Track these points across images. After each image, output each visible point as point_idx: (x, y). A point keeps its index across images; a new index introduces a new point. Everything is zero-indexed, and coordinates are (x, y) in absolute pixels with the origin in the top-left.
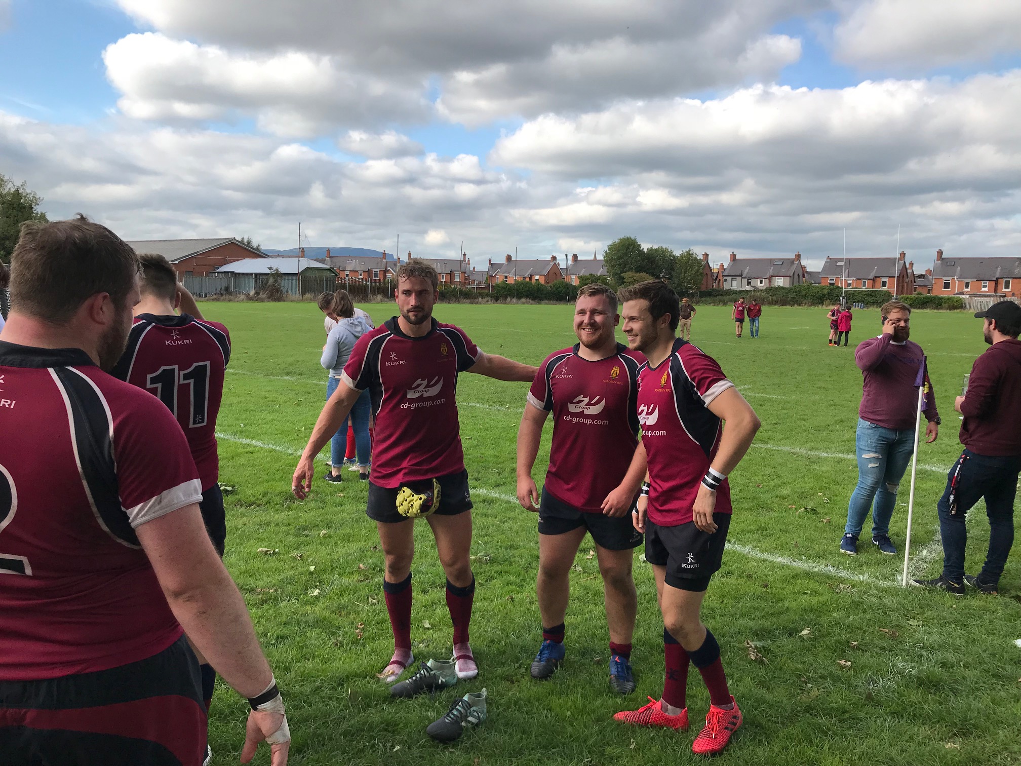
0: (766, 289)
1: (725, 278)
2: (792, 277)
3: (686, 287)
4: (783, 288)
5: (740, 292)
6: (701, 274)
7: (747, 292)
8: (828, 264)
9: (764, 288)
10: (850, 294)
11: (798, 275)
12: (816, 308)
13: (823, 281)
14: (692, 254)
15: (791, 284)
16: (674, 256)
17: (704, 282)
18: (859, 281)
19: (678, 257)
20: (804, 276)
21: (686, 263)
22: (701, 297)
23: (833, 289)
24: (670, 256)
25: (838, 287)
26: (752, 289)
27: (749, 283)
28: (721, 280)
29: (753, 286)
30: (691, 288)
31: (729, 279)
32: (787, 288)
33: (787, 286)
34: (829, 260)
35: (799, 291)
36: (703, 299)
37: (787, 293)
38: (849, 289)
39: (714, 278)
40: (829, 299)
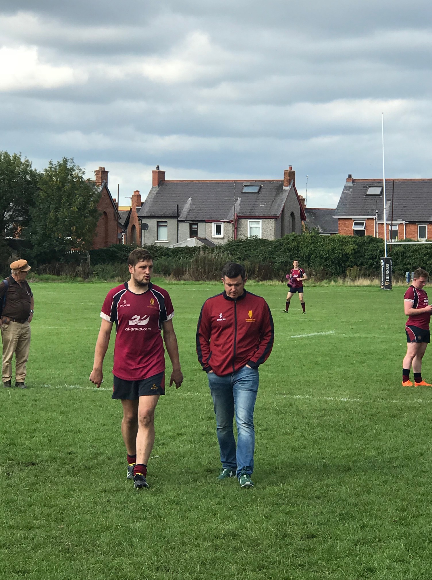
0: (229, 244)
1: (144, 221)
2: (279, 219)
3: (61, 241)
4: (263, 242)
5: (177, 251)
6: (93, 212)
7: (189, 251)
8: (350, 192)
9: (223, 243)
10: (397, 254)
11: (292, 214)
12: (332, 283)
13: (341, 226)
14: (72, 169)
15: (279, 233)
16: (33, 174)
17: (100, 229)
18: (412, 227)
19: (41, 175)
20: (303, 218)
21: (59, 189)
22: (94, 262)
23: (364, 243)
24: (25, 172)
25: (372, 240)
26: (200, 244)
27: (193, 233)
28: (138, 227)
29: (201, 239)
30: (72, 243)
31: (152, 223)
32: (271, 243)
33: (271, 237)
34: (351, 184)
35: (297, 249)
36: (99, 267)
37: (272, 252)
38: (394, 242)
39: (122, 222)
40: (356, 264)
